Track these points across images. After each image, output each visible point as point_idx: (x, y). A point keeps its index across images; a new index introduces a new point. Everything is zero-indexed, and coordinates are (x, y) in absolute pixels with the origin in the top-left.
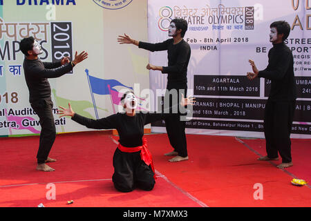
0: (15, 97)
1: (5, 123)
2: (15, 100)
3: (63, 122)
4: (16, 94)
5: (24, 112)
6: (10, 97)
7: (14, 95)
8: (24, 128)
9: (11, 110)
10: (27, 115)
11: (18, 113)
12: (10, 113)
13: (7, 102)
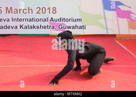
0: (55, 10)
1: (48, 26)
2: (54, 12)
3: (84, 28)
4: (56, 9)
5: (60, 20)
6: (51, 10)
7: (54, 9)
8: (59, 30)
9: (52, 18)
10: (61, 22)
11: (56, 20)
12: (51, 20)
13: (50, 13)
